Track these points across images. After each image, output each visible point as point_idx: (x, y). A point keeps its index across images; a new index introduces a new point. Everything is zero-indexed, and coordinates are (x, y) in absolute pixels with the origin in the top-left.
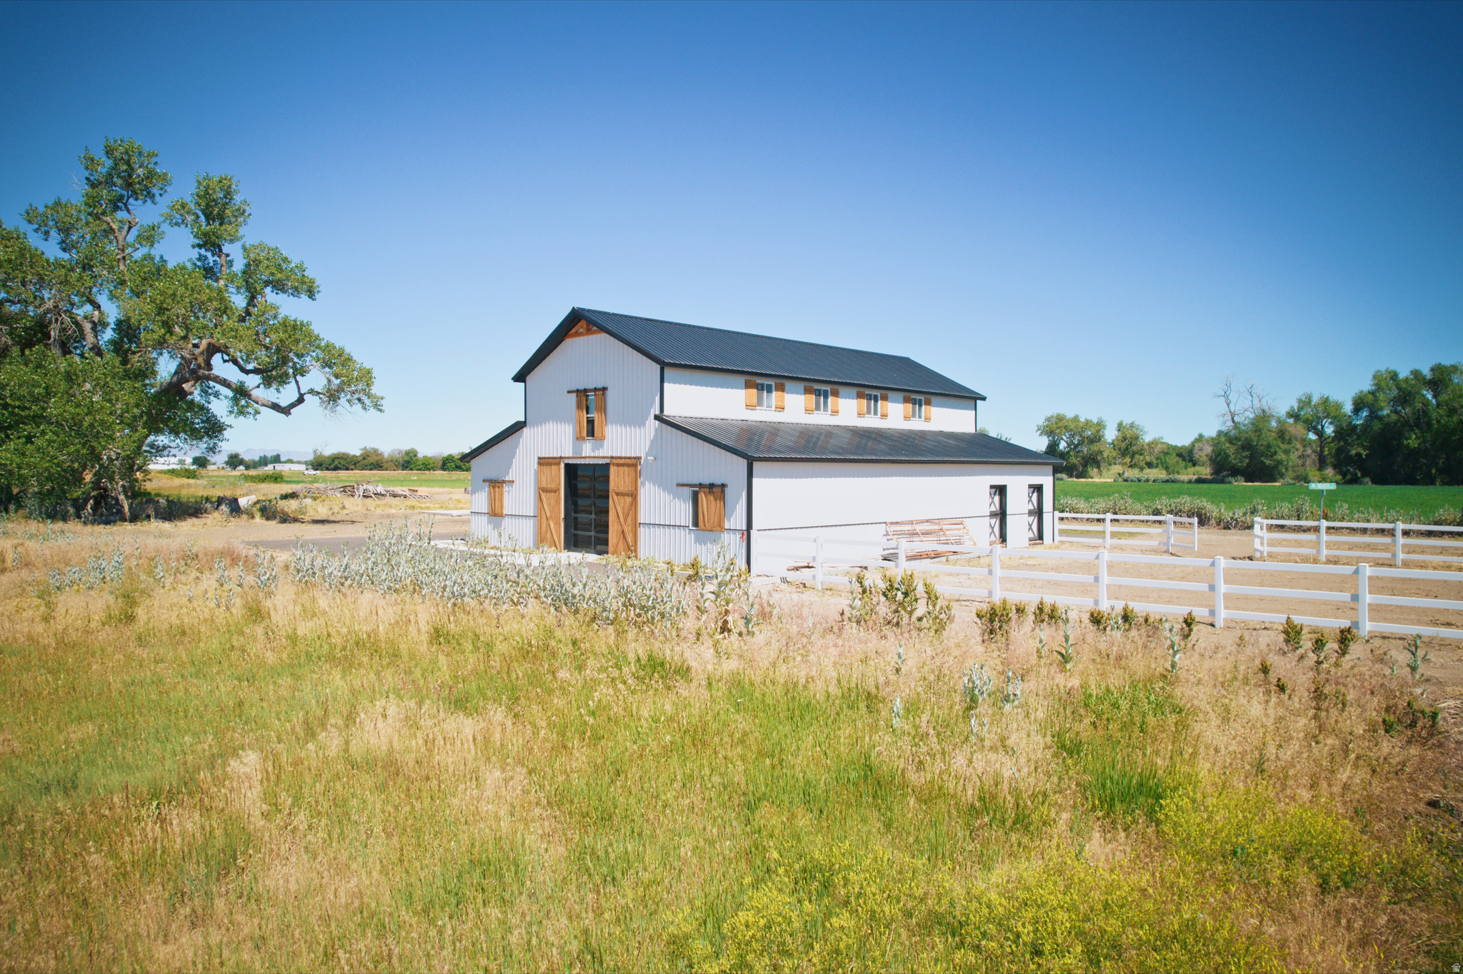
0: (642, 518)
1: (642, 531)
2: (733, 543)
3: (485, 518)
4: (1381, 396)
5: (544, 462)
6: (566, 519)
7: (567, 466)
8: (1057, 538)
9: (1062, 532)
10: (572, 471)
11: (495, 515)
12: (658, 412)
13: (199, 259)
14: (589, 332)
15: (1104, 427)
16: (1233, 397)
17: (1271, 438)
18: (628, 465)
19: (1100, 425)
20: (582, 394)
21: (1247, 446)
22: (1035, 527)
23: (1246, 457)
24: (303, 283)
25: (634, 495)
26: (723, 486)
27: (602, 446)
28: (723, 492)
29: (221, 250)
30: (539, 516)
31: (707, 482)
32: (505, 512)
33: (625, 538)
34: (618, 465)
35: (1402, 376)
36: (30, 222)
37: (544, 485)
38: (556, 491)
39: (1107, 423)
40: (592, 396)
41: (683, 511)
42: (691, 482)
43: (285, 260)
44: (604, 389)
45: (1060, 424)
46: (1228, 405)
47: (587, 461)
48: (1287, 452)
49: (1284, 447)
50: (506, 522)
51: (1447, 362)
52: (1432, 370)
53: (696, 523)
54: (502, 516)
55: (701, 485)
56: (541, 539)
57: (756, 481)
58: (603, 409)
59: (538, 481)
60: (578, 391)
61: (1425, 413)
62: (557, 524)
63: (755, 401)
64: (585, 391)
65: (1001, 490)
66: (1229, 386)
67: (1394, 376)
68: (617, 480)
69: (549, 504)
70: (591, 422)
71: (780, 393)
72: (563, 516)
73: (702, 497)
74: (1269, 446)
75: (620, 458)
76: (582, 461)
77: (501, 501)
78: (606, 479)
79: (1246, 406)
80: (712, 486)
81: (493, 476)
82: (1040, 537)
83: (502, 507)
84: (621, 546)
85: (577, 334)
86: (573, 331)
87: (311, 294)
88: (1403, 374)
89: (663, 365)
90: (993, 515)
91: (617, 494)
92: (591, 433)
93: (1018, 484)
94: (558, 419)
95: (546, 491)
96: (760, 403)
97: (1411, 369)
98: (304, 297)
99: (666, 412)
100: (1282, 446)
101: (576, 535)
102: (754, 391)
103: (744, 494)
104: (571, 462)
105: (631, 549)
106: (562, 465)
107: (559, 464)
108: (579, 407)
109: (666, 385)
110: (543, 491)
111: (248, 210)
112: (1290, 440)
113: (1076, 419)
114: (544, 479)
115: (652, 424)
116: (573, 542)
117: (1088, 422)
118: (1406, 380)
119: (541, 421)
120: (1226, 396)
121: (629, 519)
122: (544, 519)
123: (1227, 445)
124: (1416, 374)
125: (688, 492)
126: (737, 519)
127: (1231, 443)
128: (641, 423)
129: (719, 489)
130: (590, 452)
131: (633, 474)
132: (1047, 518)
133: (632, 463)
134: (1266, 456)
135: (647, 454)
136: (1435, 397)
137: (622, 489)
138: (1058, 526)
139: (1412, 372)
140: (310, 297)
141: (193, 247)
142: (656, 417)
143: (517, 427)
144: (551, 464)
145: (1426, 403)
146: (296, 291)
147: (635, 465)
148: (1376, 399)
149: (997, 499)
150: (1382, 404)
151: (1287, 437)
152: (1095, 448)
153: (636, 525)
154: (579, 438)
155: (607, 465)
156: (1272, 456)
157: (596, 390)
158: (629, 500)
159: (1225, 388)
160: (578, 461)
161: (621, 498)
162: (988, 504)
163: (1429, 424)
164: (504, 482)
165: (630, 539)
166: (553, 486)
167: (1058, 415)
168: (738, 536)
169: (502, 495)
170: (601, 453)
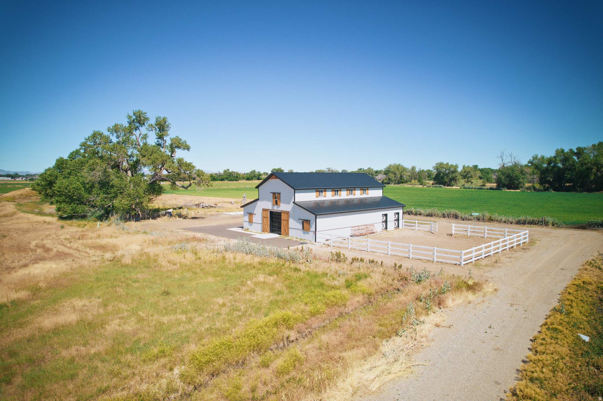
0: (290, 226)
1: (290, 230)
2: (311, 234)
3: (248, 223)
4: (558, 158)
5: (264, 210)
6: (270, 225)
7: (270, 211)
8: (403, 227)
9: (405, 225)
10: (271, 213)
11: (251, 222)
12: (294, 201)
13: (157, 142)
14: (275, 178)
15: (458, 167)
16: (504, 158)
17: (517, 173)
18: (286, 213)
19: (456, 166)
20: (274, 194)
21: (509, 176)
22: (397, 224)
23: (508, 180)
24: (186, 146)
25: (288, 221)
26: (310, 220)
27: (279, 208)
28: (310, 222)
29: (163, 139)
30: (263, 223)
31: (306, 219)
32: (253, 222)
33: (285, 231)
34: (284, 213)
35: (565, 151)
36: (109, 131)
37: (264, 216)
38: (267, 218)
39: (459, 166)
40: (277, 194)
41: (300, 226)
42: (302, 219)
43: (181, 140)
44: (280, 193)
45: (441, 166)
46: (502, 161)
47: (276, 211)
48: (523, 178)
49: (522, 177)
50: (254, 224)
51: (582, 146)
52: (577, 149)
53: (303, 229)
54: (252, 223)
55: (304, 220)
56: (264, 231)
57: (317, 220)
58: (280, 199)
59: (262, 214)
60: (273, 193)
61: (573, 165)
62: (268, 226)
63: (318, 195)
64: (275, 193)
65: (386, 215)
66: (502, 153)
67: (563, 151)
68: (283, 217)
69: (266, 221)
70: (276, 201)
71: (325, 192)
72: (269, 224)
73: (305, 224)
74: (517, 176)
75: (284, 211)
76: (274, 211)
77: (252, 219)
78: (281, 215)
79: (509, 161)
80: (307, 220)
81: (250, 212)
82: (398, 226)
83: (252, 220)
84: (285, 233)
85: (273, 178)
86: (272, 177)
87: (188, 149)
88: (566, 150)
89: (295, 190)
90: (383, 222)
91: (283, 220)
92: (277, 204)
93: (391, 213)
94: (267, 200)
95: (265, 217)
96: (320, 195)
97: (569, 148)
98: (186, 150)
99: (296, 201)
100: (521, 176)
101: (272, 229)
102: (318, 193)
103: (315, 223)
104: (271, 211)
105: (287, 234)
106: (269, 211)
107: (268, 211)
108: (273, 198)
109: (295, 194)
110: (264, 217)
111: (170, 126)
112: (525, 174)
113: (447, 164)
114: (264, 214)
115: (292, 204)
116: (272, 231)
117: (452, 166)
118: (567, 153)
119: (263, 200)
120: (502, 157)
121: (287, 227)
122: (264, 225)
123: (502, 176)
124: (571, 150)
125: (301, 221)
126: (313, 229)
127: (503, 175)
128: (289, 203)
129: (309, 221)
130: (276, 209)
131: (287, 215)
132: (400, 222)
133: (287, 213)
134: (515, 180)
135: (291, 211)
136: (578, 159)
137: (285, 219)
138: (404, 224)
139: (569, 150)
140: (188, 150)
141: (156, 139)
142: (293, 202)
143: (257, 200)
144: (266, 211)
145: (574, 161)
146: (184, 149)
147: (288, 213)
148: (556, 160)
149: (385, 217)
150: (558, 161)
151: (524, 173)
152: (454, 175)
153: (288, 228)
154: (273, 205)
155: (281, 212)
156: (518, 180)
157: (278, 193)
158: (286, 222)
159: (501, 154)
160: (273, 211)
161: (285, 221)
162: (381, 219)
163: (575, 169)
164: (253, 214)
165: (287, 232)
166: (267, 216)
167: (441, 162)
168: (313, 233)
169: (252, 217)
170: (279, 209)
